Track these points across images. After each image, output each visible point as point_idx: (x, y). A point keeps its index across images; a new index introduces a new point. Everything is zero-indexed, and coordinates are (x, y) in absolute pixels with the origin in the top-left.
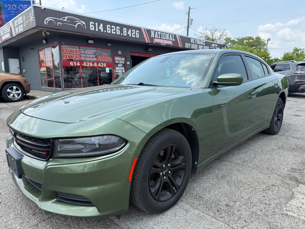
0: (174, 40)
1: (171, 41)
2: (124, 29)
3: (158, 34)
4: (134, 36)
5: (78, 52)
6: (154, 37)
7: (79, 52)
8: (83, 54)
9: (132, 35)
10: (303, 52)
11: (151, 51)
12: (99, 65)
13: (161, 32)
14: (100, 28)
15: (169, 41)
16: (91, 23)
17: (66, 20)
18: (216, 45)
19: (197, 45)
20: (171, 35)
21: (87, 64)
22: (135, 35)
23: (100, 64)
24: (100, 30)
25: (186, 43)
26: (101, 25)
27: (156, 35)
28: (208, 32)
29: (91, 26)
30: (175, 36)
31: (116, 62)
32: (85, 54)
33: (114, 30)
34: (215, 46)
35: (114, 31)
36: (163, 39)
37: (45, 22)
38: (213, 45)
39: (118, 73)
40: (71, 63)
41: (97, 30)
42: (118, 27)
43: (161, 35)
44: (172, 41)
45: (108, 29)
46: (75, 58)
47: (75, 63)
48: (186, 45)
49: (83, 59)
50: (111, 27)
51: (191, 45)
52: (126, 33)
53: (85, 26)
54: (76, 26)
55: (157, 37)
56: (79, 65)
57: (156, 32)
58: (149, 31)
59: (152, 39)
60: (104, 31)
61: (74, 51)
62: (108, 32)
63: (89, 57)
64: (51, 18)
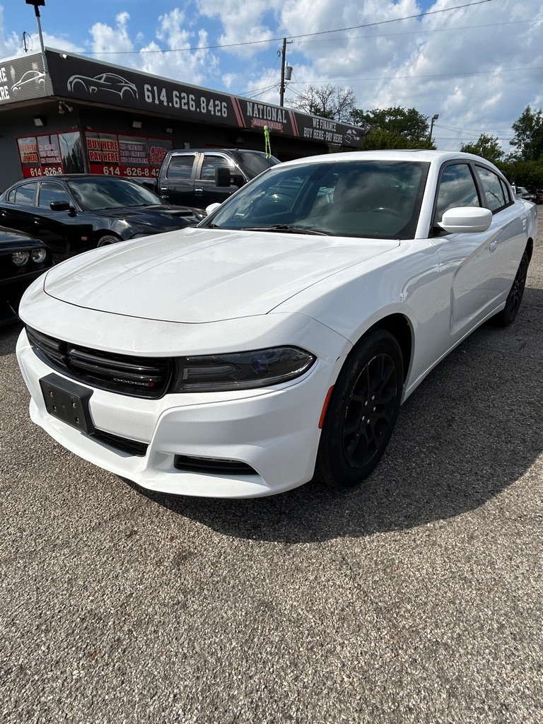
0: (285, 121)
1: (280, 124)
2: (202, 99)
3: (259, 109)
4: (219, 114)
5: (115, 146)
6: (251, 115)
7: (117, 147)
8: (123, 150)
9: (215, 111)
10: (496, 144)
12: (152, 174)
13: (263, 105)
14: (162, 98)
15: (277, 124)
16: (147, 86)
17: (105, 81)
18: (354, 132)
19: (323, 132)
20: (279, 111)
21: (133, 172)
22: (220, 111)
23: (154, 170)
24: (161, 102)
25: (305, 128)
26: (164, 90)
27: (256, 112)
28: (316, 96)
29: (147, 93)
30: (287, 113)
32: (127, 150)
33: (186, 101)
34: (352, 133)
35: (185, 104)
36: (267, 119)
37: (69, 85)
38: (349, 131)
40: (105, 171)
41: (157, 102)
42: (191, 96)
43: (263, 110)
44: (282, 123)
45: (175, 99)
46: (111, 158)
47: (111, 169)
48: (305, 132)
49: (124, 160)
50: (180, 95)
51: (313, 131)
52: (205, 107)
53: (137, 94)
54: (121, 94)
55: (257, 116)
56: (119, 173)
57: (256, 105)
58: (243, 103)
59: (249, 119)
60: (168, 104)
61: (109, 144)
62: (176, 106)
63: (134, 157)
64: (77, 78)
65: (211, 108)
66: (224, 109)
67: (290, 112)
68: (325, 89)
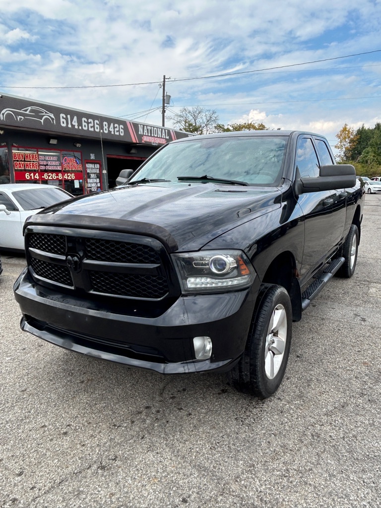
0: (168, 138)
1: (164, 140)
2: (105, 123)
3: (148, 130)
4: (117, 134)
5: (36, 157)
6: (142, 134)
8: (42, 160)
9: (114, 132)
11: (135, 153)
12: (65, 177)
13: (151, 127)
14: (73, 123)
15: (162, 139)
16: (62, 115)
17: (29, 112)
20: (163, 130)
21: (49, 176)
22: (117, 132)
23: (66, 174)
24: (73, 126)
26: (75, 118)
27: (146, 131)
28: (189, 115)
29: (62, 120)
30: (169, 131)
31: (88, 171)
32: (45, 160)
33: (92, 125)
35: (91, 127)
36: (154, 137)
39: (91, 187)
40: (26, 176)
42: (96, 121)
43: (151, 130)
44: (166, 139)
45: (84, 124)
46: (31, 167)
47: (32, 174)
49: (43, 168)
50: (88, 120)
52: (107, 129)
53: (54, 121)
54: (42, 121)
55: (147, 134)
56: (38, 178)
57: (145, 126)
58: (136, 126)
59: (140, 137)
60: (79, 127)
61: (31, 156)
62: (84, 128)
63: (50, 165)
64: (9, 110)
65: (111, 129)
66: (121, 130)
67: (171, 131)
68: (196, 110)
